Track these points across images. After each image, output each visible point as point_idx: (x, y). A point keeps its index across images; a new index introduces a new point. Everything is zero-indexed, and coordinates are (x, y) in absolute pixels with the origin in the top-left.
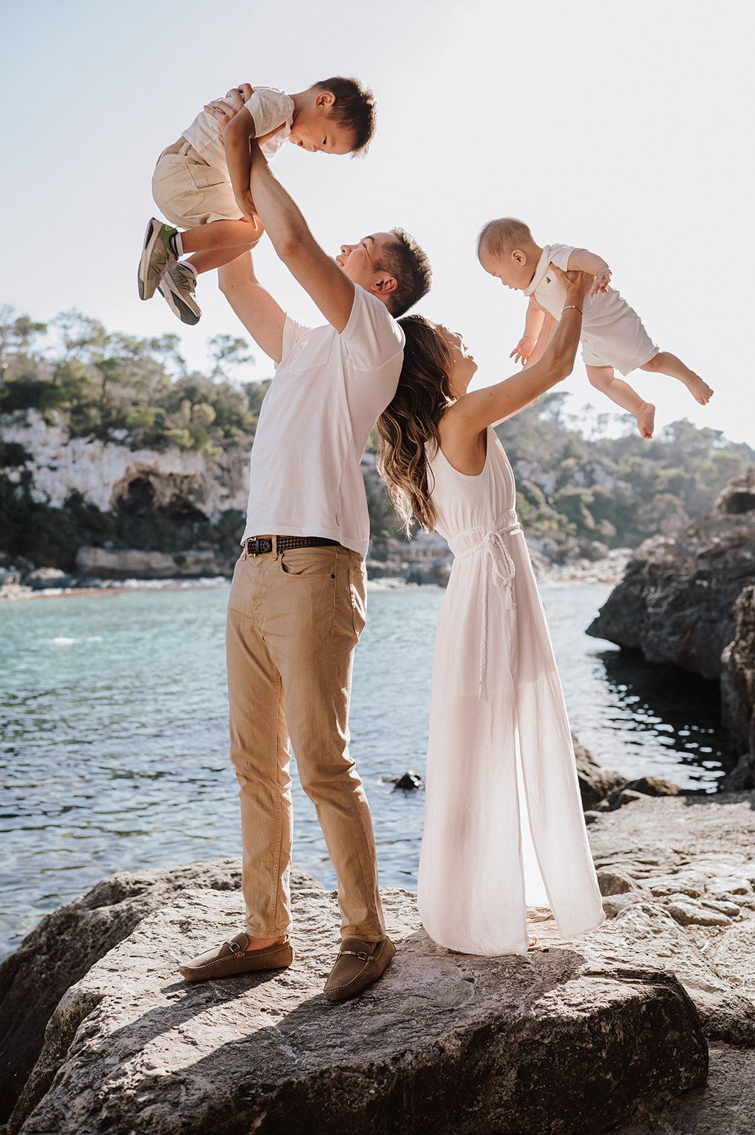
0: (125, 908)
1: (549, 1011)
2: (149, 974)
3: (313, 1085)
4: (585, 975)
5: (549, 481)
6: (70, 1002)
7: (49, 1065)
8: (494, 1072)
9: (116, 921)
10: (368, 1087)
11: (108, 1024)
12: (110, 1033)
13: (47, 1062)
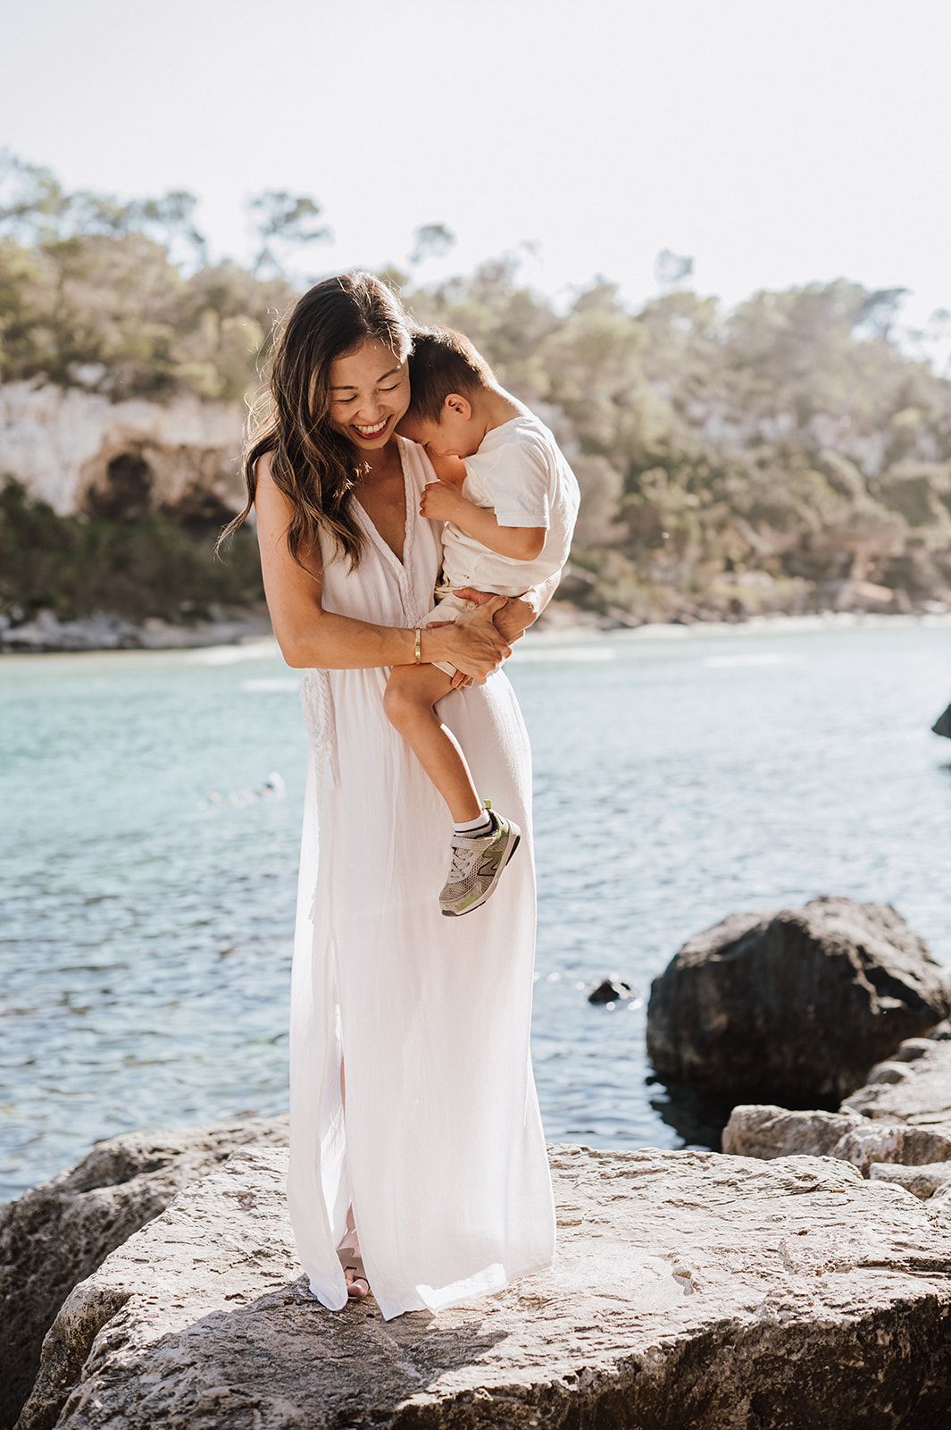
0: (138, 1189)
1: (800, 1314)
2: (196, 1266)
3: (446, 1412)
4: (860, 1266)
5: (871, 451)
6: (80, 1304)
7: (51, 1395)
8: (716, 1403)
9: (125, 1210)
10: (526, 1417)
11: (140, 1332)
12: (145, 1343)
13: (48, 1390)
